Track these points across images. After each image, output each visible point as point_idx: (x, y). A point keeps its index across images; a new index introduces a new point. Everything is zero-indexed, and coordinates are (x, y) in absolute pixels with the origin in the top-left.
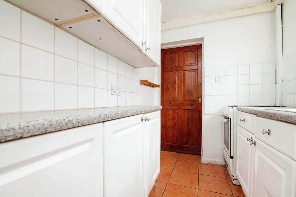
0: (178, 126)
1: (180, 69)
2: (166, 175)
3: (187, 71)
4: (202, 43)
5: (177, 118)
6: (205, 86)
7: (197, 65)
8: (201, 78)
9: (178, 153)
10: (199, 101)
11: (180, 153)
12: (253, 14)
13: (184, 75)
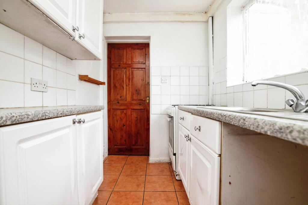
0: (126, 128)
1: (128, 67)
2: (112, 182)
3: (135, 69)
4: (149, 42)
5: (125, 119)
6: (152, 85)
7: (145, 63)
8: (149, 77)
9: (126, 156)
10: (147, 100)
11: (128, 155)
12: (192, 22)
13: (132, 73)
